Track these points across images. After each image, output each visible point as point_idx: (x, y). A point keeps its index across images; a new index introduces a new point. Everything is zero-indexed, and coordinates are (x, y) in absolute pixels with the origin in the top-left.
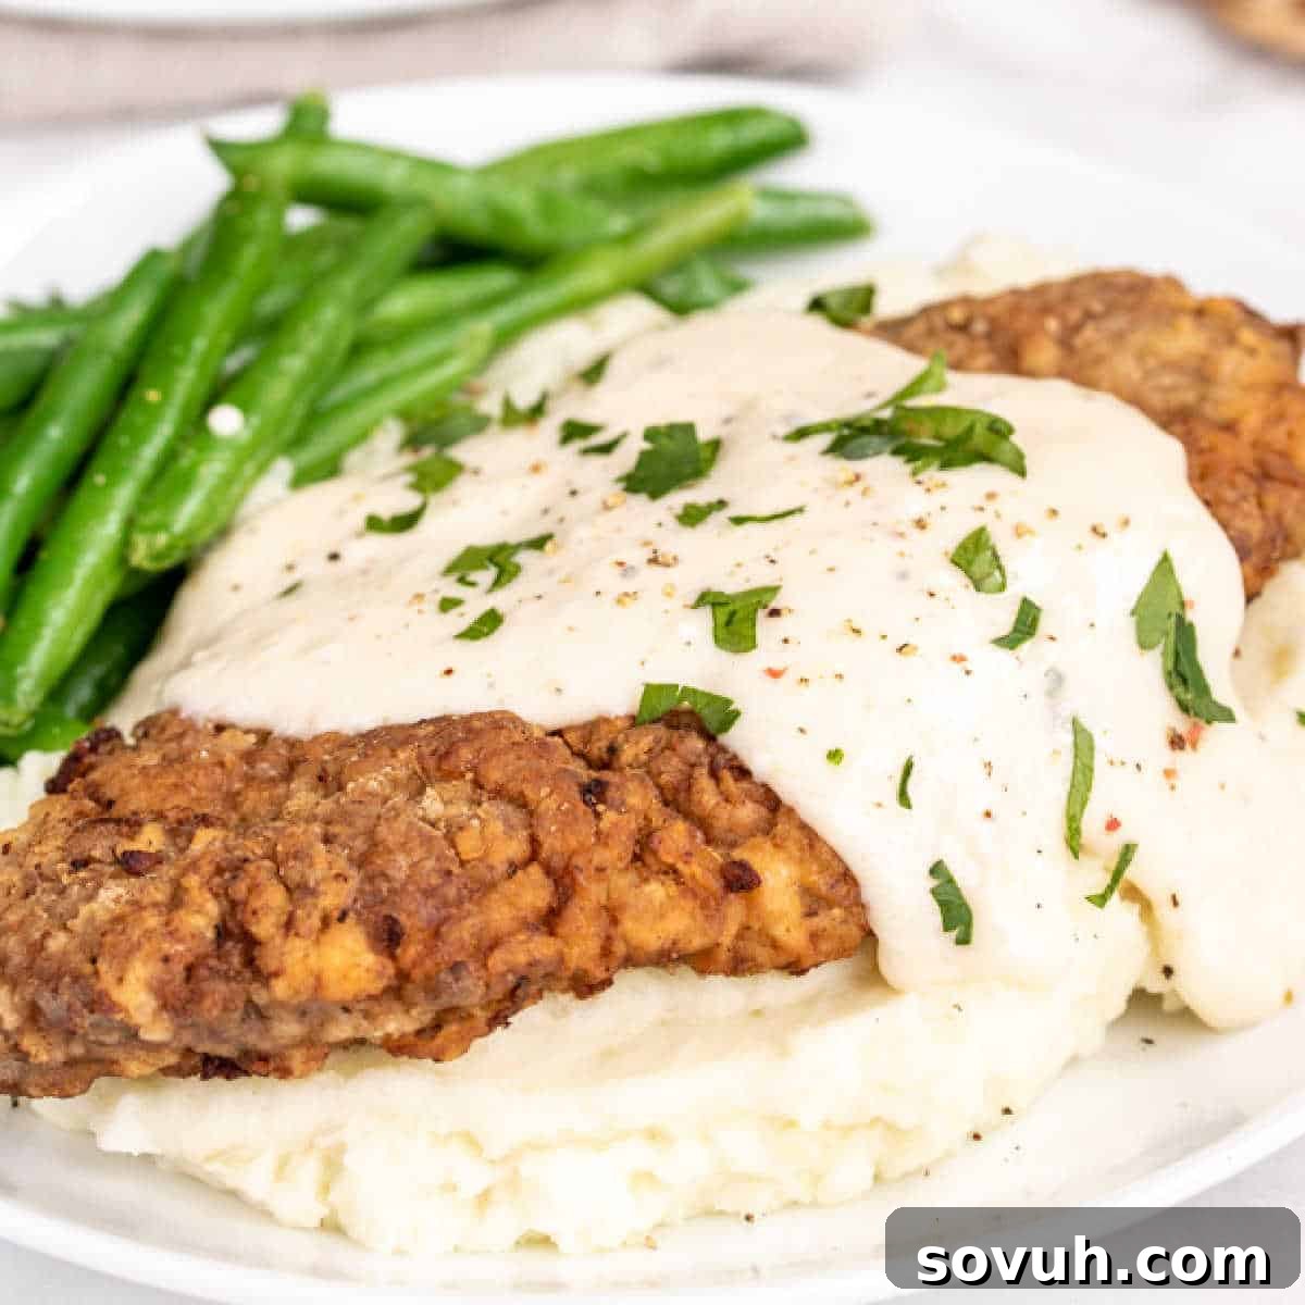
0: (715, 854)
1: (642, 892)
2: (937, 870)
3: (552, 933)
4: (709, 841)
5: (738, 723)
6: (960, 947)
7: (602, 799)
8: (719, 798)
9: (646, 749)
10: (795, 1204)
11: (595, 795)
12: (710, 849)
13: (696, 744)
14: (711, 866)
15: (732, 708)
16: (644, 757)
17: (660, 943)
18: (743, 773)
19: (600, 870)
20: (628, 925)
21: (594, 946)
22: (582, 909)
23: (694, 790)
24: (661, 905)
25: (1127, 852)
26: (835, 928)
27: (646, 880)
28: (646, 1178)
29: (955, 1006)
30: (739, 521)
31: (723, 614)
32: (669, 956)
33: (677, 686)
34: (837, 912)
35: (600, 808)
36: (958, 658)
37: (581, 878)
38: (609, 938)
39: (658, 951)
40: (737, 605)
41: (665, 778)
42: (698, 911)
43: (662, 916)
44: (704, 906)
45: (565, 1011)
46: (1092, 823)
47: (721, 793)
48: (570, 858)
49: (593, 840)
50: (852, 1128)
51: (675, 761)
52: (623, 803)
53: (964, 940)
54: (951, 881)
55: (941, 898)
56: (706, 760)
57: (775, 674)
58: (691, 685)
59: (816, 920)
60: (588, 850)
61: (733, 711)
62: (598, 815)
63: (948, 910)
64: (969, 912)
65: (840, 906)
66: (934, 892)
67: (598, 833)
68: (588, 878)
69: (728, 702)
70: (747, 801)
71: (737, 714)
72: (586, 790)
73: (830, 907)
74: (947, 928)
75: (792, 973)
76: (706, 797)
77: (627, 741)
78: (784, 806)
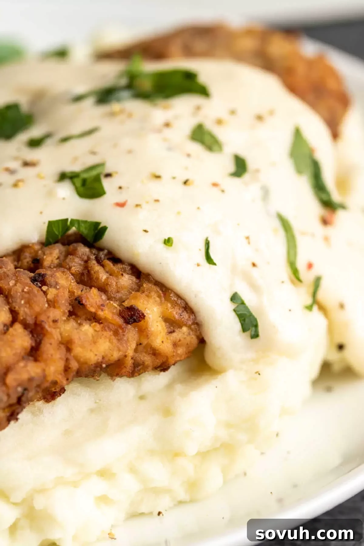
0: (114, 304)
1: (81, 330)
2: (234, 298)
3: (36, 360)
4: (109, 299)
5: (107, 233)
6: (254, 340)
7: (44, 283)
8: (108, 275)
9: (57, 257)
10: (181, 503)
11: (39, 281)
12: (112, 302)
13: (83, 250)
14: (115, 311)
15: (101, 226)
16: (56, 262)
17: (96, 358)
18: (116, 259)
19: (55, 321)
20: (77, 350)
21: (61, 365)
22: (51, 344)
23: (92, 272)
24: (93, 337)
25: (317, 282)
26: (185, 338)
27: (80, 324)
28: (103, 499)
29: (256, 373)
30: (65, 140)
31: (78, 182)
32: (101, 365)
33: (67, 220)
34: (185, 329)
35: (44, 288)
36: (215, 185)
37: (47, 327)
38: (67, 360)
39: (95, 364)
40: (85, 176)
41: (74, 269)
42: (113, 337)
43: (95, 342)
44: (116, 333)
45: (40, 411)
46: (301, 265)
47: (107, 272)
48: (36, 318)
49: (46, 305)
50: (208, 452)
51: (77, 260)
52: (57, 283)
53: (255, 336)
54: (243, 303)
55: (239, 313)
56: (93, 257)
57: (121, 205)
58: (75, 217)
59: (174, 335)
60: (45, 311)
61: (102, 228)
62: (45, 293)
63: (244, 320)
64: (256, 320)
65: (186, 325)
66: (235, 310)
67: (48, 301)
68: (50, 326)
69: (97, 224)
70: (124, 274)
71: (105, 229)
72: (34, 280)
73: (180, 327)
74: (244, 330)
75: (161, 371)
76: (101, 275)
77: (44, 254)
78: (143, 274)
